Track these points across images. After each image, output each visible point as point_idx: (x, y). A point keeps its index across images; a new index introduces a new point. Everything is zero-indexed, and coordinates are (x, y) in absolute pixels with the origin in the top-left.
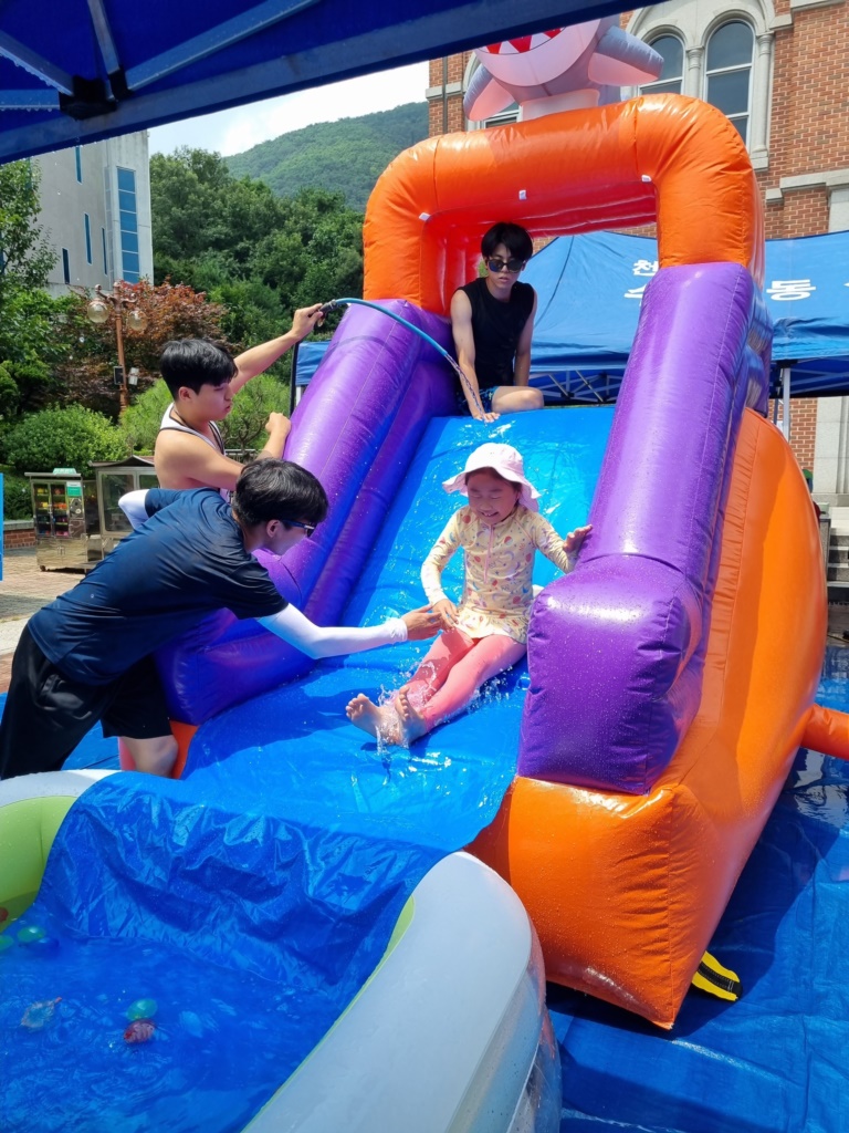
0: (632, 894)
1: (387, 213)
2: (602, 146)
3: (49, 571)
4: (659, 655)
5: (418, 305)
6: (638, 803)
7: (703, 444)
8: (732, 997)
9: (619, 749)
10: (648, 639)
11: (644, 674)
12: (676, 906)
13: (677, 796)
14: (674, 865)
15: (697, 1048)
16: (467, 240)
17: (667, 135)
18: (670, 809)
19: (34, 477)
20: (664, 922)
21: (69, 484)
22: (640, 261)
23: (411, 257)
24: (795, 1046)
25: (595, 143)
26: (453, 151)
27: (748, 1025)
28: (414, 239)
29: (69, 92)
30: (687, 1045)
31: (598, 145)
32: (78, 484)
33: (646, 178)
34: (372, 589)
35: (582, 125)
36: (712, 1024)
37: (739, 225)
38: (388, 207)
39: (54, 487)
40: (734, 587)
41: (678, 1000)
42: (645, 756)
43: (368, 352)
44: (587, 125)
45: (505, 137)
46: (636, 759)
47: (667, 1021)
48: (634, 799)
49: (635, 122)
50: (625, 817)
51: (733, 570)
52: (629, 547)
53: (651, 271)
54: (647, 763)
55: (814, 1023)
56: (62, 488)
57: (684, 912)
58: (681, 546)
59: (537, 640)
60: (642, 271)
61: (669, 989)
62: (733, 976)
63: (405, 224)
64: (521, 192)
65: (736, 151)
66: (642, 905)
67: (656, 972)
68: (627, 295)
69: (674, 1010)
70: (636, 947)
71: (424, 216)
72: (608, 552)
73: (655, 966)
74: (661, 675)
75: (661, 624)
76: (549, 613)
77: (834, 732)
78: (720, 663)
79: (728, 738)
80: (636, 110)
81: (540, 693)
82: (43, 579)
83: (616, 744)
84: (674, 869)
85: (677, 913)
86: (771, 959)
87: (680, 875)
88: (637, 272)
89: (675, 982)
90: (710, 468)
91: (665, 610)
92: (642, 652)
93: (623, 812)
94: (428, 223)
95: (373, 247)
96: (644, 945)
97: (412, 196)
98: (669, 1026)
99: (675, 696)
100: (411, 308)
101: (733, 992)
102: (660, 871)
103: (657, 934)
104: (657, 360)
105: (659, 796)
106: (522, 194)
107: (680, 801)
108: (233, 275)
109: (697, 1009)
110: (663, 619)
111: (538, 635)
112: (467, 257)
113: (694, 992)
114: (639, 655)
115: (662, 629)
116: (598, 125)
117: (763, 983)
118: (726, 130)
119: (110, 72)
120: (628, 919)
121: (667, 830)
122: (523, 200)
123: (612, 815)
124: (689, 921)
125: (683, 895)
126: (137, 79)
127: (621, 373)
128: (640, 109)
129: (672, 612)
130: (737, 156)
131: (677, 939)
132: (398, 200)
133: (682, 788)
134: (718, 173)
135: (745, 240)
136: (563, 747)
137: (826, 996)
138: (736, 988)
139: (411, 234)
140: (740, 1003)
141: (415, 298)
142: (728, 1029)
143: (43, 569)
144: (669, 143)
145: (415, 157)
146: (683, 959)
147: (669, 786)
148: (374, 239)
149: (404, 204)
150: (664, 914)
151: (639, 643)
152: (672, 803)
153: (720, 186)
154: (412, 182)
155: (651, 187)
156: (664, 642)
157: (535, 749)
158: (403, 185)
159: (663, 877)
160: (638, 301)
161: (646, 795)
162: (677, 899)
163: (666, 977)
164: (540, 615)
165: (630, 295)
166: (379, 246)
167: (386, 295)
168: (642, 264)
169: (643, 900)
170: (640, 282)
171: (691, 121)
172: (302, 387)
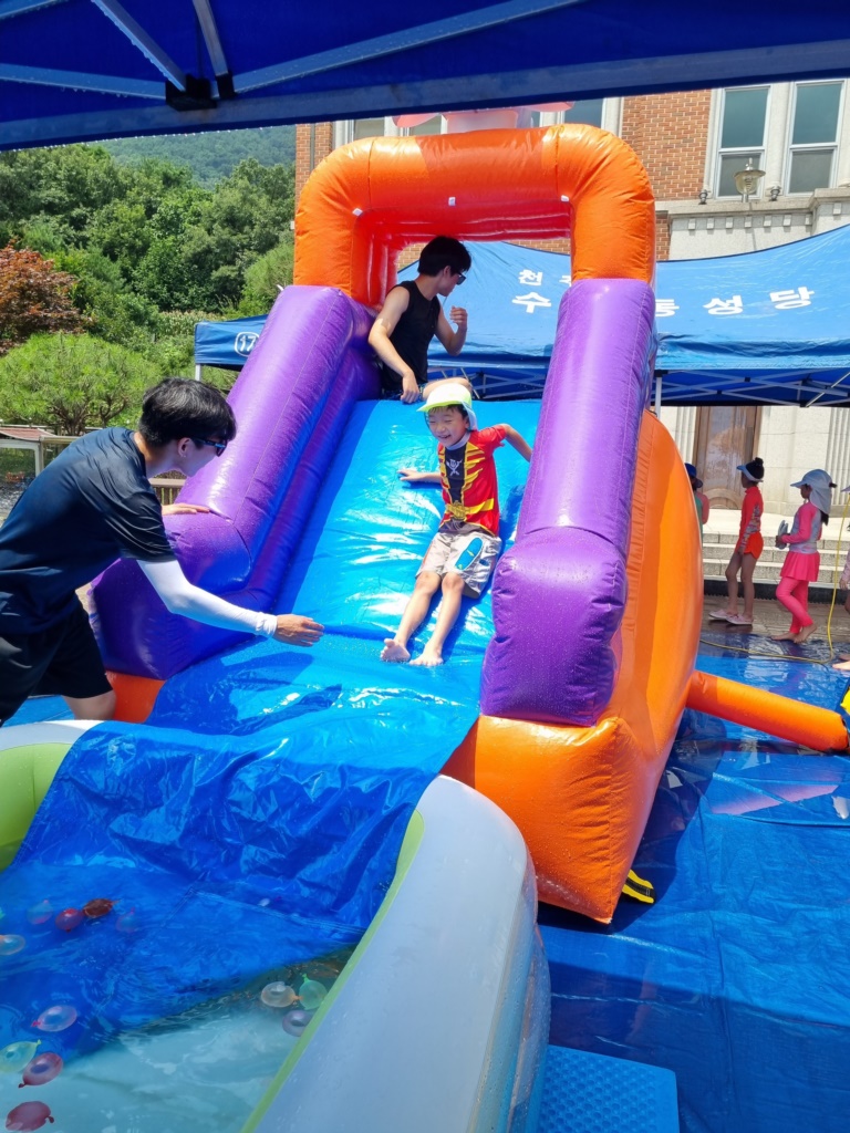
0: (582, 810)
1: (321, 205)
2: (526, 165)
4: (608, 607)
5: (349, 295)
6: (585, 735)
7: (622, 436)
8: (650, 900)
9: (575, 688)
10: (599, 594)
11: (597, 624)
12: (615, 820)
13: (619, 727)
14: (615, 785)
15: (631, 939)
16: (390, 237)
17: (586, 162)
18: (613, 738)
20: (606, 833)
22: (525, 271)
23: (343, 248)
24: (707, 933)
25: (522, 162)
26: (387, 155)
27: (667, 921)
28: (347, 232)
29: (180, 87)
30: (623, 938)
31: (524, 164)
33: (565, 198)
34: (311, 559)
35: (508, 144)
36: (638, 922)
37: (644, 248)
38: (322, 200)
40: (639, 561)
41: (615, 899)
42: (593, 694)
43: (305, 333)
44: (514, 143)
46: (587, 696)
47: (606, 916)
48: (585, 730)
49: (557, 146)
50: (579, 744)
51: (638, 547)
52: (564, 520)
53: (535, 280)
54: (595, 698)
55: (717, 915)
57: (622, 825)
58: (610, 522)
59: (503, 596)
60: (527, 280)
61: (609, 890)
62: (648, 885)
63: (338, 217)
64: (450, 199)
65: (642, 183)
66: (588, 819)
67: (600, 875)
68: (514, 301)
69: (612, 907)
70: (584, 856)
71: (357, 211)
72: (547, 525)
73: (597, 871)
74: (606, 624)
75: (609, 581)
76: (514, 573)
77: (707, 691)
78: (630, 625)
79: (641, 684)
80: (558, 137)
81: (508, 641)
83: (571, 683)
84: (614, 789)
85: (615, 825)
86: (673, 872)
87: (619, 794)
88: (522, 281)
89: (613, 884)
90: (629, 456)
91: (612, 570)
92: (595, 605)
93: (576, 741)
94: (360, 219)
95: (305, 236)
96: (591, 853)
97: (345, 188)
98: (608, 921)
100: (344, 297)
101: (650, 896)
102: (604, 790)
103: (601, 843)
104: (578, 361)
105: (605, 726)
106: (452, 201)
107: (621, 731)
108: (68, 243)
109: (628, 909)
110: (610, 577)
111: (504, 592)
112: (390, 252)
113: (624, 898)
114: (593, 607)
115: (610, 585)
116: (523, 145)
117: (673, 889)
118: (634, 164)
119: (218, 74)
120: (578, 831)
121: (610, 755)
122: (452, 207)
123: (567, 744)
124: (624, 832)
125: (621, 811)
126: (242, 83)
127: (545, 372)
128: (561, 135)
129: (618, 573)
130: (643, 187)
131: (615, 848)
132: (333, 194)
133: (621, 721)
134: (628, 201)
135: (647, 262)
136: (519, 691)
137: (724, 895)
138: (652, 894)
139: (344, 227)
140: (658, 905)
141: (347, 288)
142: (652, 924)
144: (586, 169)
145: (350, 155)
146: (621, 864)
147: (614, 719)
148: (308, 228)
149: (338, 199)
150: (607, 826)
151: (592, 598)
152: (616, 732)
153: (629, 212)
154: (347, 178)
155: (568, 207)
156: (614, 598)
157: (500, 689)
158: (338, 180)
159: (607, 795)
160: (526, 307)
161: (593, 727)
162: (615, 813)
163: (607, 880)
164: (506, 574)
165: (518, 300)
166: (312, 236)
167: (318, 282)
168: (527, 274)
169: (592, 815)
170: (526, 290)
171: (606, 152)
172: (202, 365)
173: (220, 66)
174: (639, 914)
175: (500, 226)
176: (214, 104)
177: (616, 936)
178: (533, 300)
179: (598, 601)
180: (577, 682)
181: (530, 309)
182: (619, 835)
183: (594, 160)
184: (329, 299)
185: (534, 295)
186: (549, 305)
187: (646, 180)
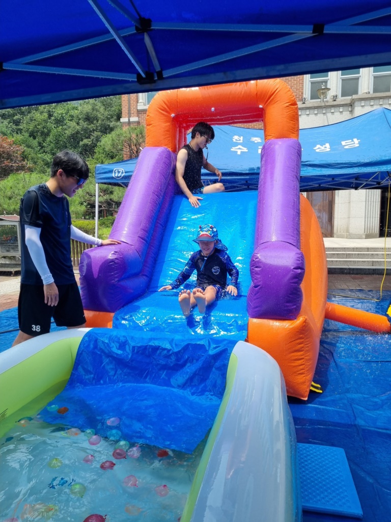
0: (293, 354)
1: (157, 113)
2: (244, 93)
4: (299, 271)
5: (170, 150)
6: (292, 323)
8: (321, 392)
9: (288, 304)
10: (295, 266)
11: (295, 278)
12: (307, 358)
13: (306, 319)
14: (306, 343)
15: (316, 406)
17: (269, 91)
18: (305, 324)
20: (303, 363)
23: (168, 131)
24: (346, 402)
25: (242, 91)
27: (329, 398)
28: (169, 124)
29: (143, 75)
30: (312, 405)
31: (243, 93)
33: (261, 106)
36: (318, 400)
37: (295, 125)
38: (158, 111)
41: (308, 390)
42: (295, 306)
46: (293, 307)
47: (305, 397)
48: (292, 321)
49: (257, 85)
50: (291, 327)
52: (274, 239)
53: (240, 140)
54: (295, 308)
55: (349, 395)
57: (309, 360)
58: (293, 238)
59: (256, 269)
60: (236, 140)
61: (306, 386)
62: (319, 386)
63: (165, 118)
65: (293, 99)
66: (296, 358)
67: (301, 381)
68: (232, 150)
70: (295, 373)
71: (173, 115)
72: (268, 240)
73: (301, 379)
74: (298, 278)
75: (299, 261)
76: (260, 259)
77: (331, 310)
81: (259, 287)
83: (286, 303)
84: (306, 345)
85: (307, 360)
87: (308, 347)
88: (234, 141)
91: (300, 256)
92: (294, 270)
93: (289, 326)
94: (174, 118)
95: (151, 126)
96: (298, 371)
97: (167, 106)
98: (306, 399)
99: (303, 286)
100: (168, 151)
101: (321, 390)
102: (302, 345)
103: (301, 367)
105: (301, 319)
106: (213, 109)
107: (307, 321)
109: (313, 395)
110: (299, 259)
111: (256, 267)
113: (311, 391)
114: (293, 271)
115: (299, 262)
117: (329, 387)
118: (289, 91)
119: (157, 70)
120: (292, 363)
121: (304, 330)
122: (213, 111)
123: (286, 327)
124: (311, 362)
125: (309, 354)
126: (166, 74)
129: (302, 257)
130: (293, 100)
131: (307, 369)
132: (162, 108)
133: (306, 317)
134: (287, 106)
135: (297, 131)
136: (264, 307)
137: (350, 388)
139: (167, 122)
140: (324, 393)
141: (169, 147)
142: (323, 400)
144: (269, 94)
146: (310, 376)
147: (303, 316)
148: (152, 122)
149: (164, 110)
150: (303, 360)
151: (292, 268)
152: (305, 322)
153: (288, 111)
154: (168, 101)
155: (262, 109)
156: (301, 267)
157: (257, 307)
158: (164, 102)
159: (303, 347)
160: (237, 152)
161: (295, 320)
162: (307, 355)
163: (304, 382)
164: (257, 260)
165: (233, 149)
166: (154, 126)
167: (157, 145)
168: (236, 137)
169: (297, 356)
170: (236, 144)
171: (277, 87)
172: (99, 183)
173: (158, 68)
174: (318, 397)
175: (232, 118)
176: (155, 82)
177: (310, 405)
178: (239, 149)
179: (294, 268)
180: (288, 302)
181: (239, 153)
182: (308, 364)
183: (272, 90)
184: (163, 152)
185: (240, 146)
186: (247, 151)
187: (294, 97)
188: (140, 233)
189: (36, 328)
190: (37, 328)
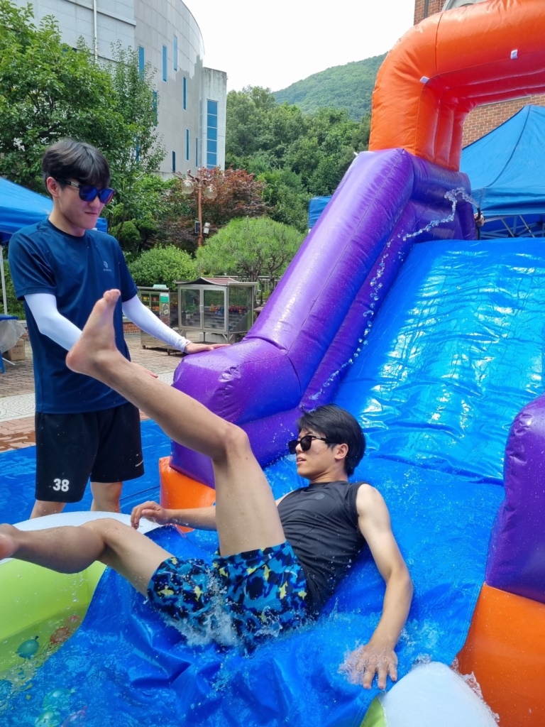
1: (393, 79)
3: (147, 349)
5: (413, 153)
16: (456, 101)
19: (141, 290)
21: (162, 294)
23: (410, 114)
26: (454, 23)
28: (415, 99)
32: (167, 295)
38: (394, 74)
39: (153, 296)
43: (369, 190)
45: (502, 6)
56: (158, 297)
63: (408, 87)
64: (512, 52)
71: (425, 79)
82: (143, 354)
94: (428, 86)
95: (379, 108)
100: (407, 154)
106: (514, 53)
108: (273, 166)
112: (455, 115)
122: (514, 59)
132: (404, 67)
139: (411, 95)
141: (411, 148)
143: (144, 347)
148: (381, 101)
158: (409, 55)
166: (385, 107)
167: (385, 146)
184: (394, 159)
188: (306, 324)
189: (61, 485)
190: (64, 485)
